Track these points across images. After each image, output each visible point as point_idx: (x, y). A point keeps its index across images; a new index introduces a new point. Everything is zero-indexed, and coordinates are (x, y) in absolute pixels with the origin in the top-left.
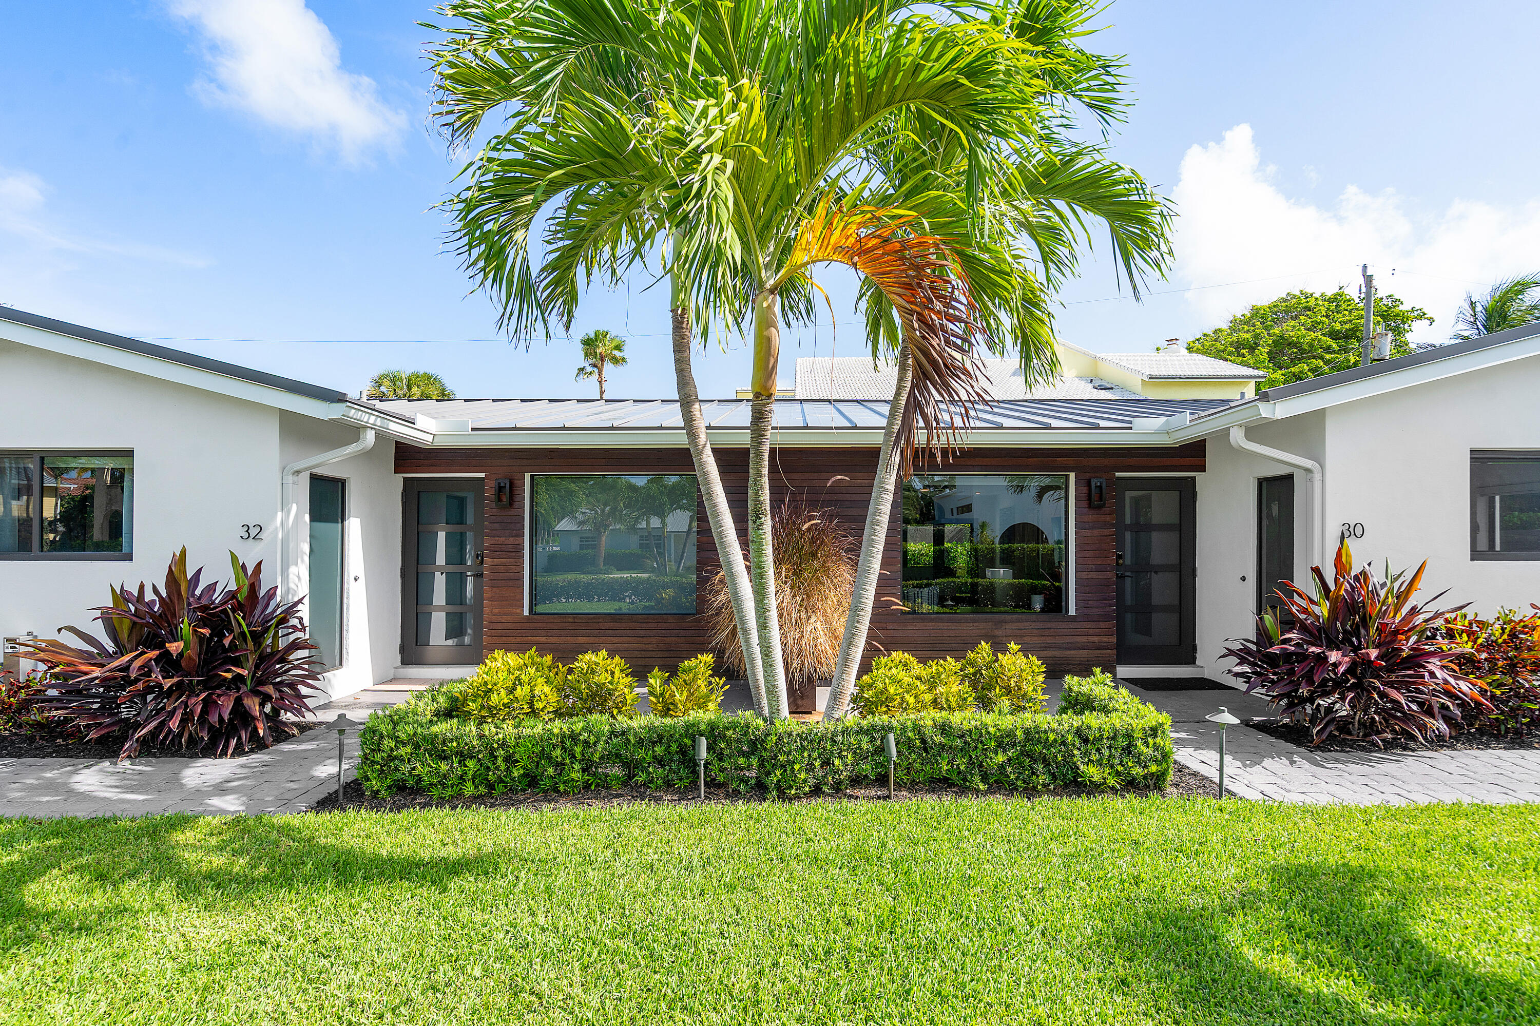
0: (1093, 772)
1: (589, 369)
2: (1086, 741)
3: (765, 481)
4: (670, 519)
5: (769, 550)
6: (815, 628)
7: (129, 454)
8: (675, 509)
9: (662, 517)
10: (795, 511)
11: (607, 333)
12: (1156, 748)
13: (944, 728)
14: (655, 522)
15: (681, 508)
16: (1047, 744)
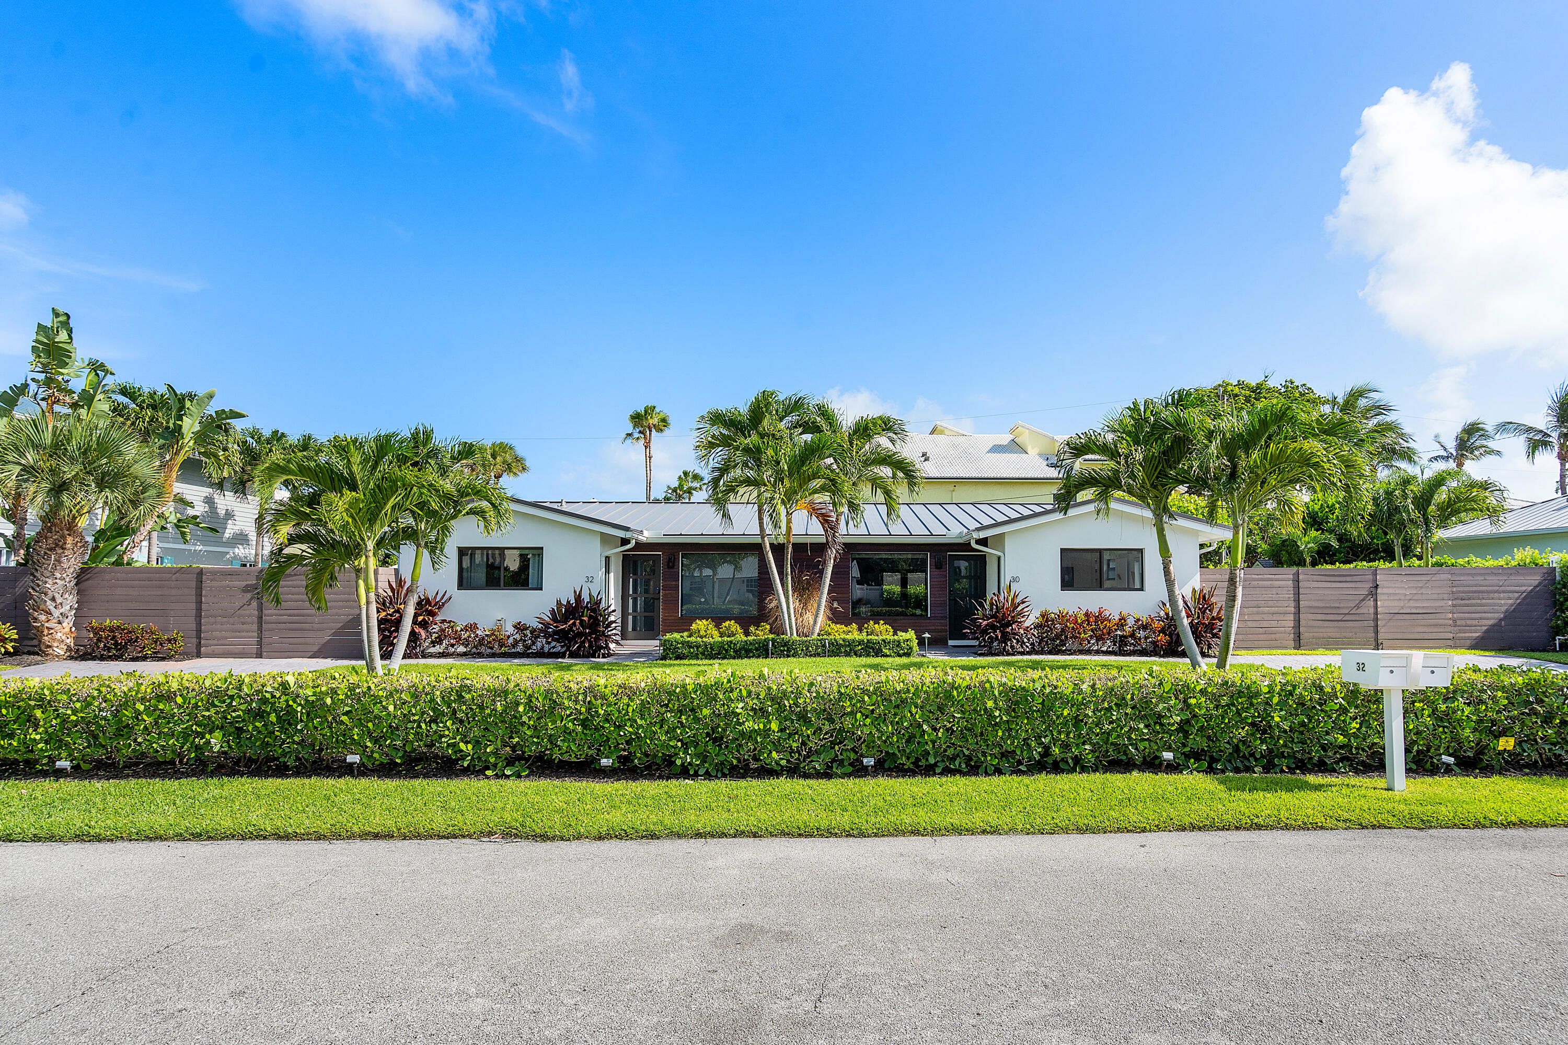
0: (886, 651)
1: (636, 435)
2: (885, 642)
3: (789, 566)
4: (719, 569)
5: (790, 586)
6: (809, 617)
7: (542, 548)
8: (723, 563)
9: (714, 569)
10: (801, 572)
11: (654, 407)
12: (907, 645)
13: (844, 640)
14: (707, 572)
15: (728, 562)
16: (874, 644)
